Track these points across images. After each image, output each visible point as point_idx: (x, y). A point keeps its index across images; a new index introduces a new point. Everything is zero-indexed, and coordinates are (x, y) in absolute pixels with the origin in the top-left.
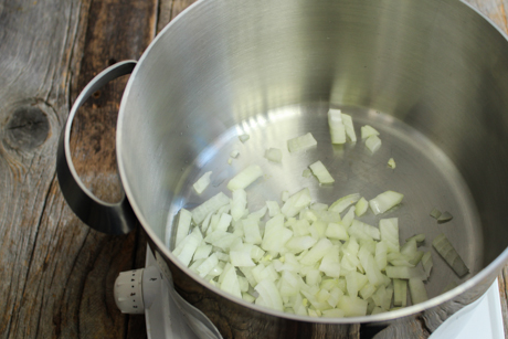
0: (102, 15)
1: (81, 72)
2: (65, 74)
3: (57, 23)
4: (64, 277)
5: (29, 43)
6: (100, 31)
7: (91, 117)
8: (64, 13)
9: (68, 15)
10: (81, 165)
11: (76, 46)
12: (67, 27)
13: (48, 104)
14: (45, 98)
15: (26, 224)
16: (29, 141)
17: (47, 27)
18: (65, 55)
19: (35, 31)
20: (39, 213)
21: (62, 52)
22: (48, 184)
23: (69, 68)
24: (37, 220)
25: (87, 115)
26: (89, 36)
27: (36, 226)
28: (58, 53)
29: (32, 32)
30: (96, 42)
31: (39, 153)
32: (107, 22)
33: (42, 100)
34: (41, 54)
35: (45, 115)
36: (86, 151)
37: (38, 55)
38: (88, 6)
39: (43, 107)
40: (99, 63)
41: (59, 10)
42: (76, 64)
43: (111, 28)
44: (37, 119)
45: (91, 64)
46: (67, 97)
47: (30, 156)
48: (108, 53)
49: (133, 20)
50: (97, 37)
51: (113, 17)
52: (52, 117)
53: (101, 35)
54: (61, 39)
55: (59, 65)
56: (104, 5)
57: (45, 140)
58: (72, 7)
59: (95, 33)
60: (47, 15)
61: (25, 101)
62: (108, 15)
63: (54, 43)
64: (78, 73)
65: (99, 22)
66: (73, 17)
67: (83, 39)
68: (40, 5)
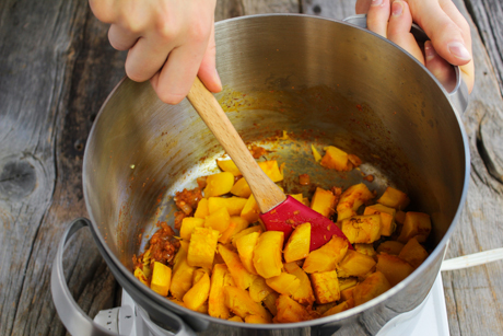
0: (85, 75)
1: (66, 127)
2: (51, 130)
3: (44, 84)
4: (49, 317)
5: (18, 103)
6: (83, 90)
7: (74, 168)
8: (50, 75)
9: (53, 76)
10: (65, 213)
11: (61, 104)
12: (53, 87)
13: (35, 158)
14: (33, 152)
15: (14, 269)
16: (18, 192)
17: (35, 88)
18: (51, 112)
19: (24, 91)
20: (27, 257)
21: (48, 109)
22: (34, 230)
23: (55, 124)
24: (25, 264)
25: (70, 166)
26: (72, 94)
27: (23, 270)
28: (45, 111)
29: (21, 92)
30: (79, 99)
31: (27, 202)
32: (89, 82)
33: (30, 154)
34: (30, 112)
35: (32, 167)
36: (69, 199)
37: (26, 113)
38: (72, 67)
39: (30, 160)
40: (82, 119)
41: (46, 72)
42: (61, 120)
43: (93, 86)
44: (25, 171)
45: (75, 120)
46: (52, 150)
47: (18, 205)
48: (90, 109)
49: (113, 78)
50: (80, 95)
51: (94, 77)
52: (38, 170)
53: (83, 93)
54: (48, 97)
55: (46, 122)
56: (86, 67)
57: (33, 190)
58: (57, 69)
59: (79, 91)
60: (35, 77)
61: (13, 156)
62: (90, 75)
63: (41, 102)
64: (62, 128)
65: (82, 81)
66: (58, 78)
67: (68, 97)
68: (29, 68)
